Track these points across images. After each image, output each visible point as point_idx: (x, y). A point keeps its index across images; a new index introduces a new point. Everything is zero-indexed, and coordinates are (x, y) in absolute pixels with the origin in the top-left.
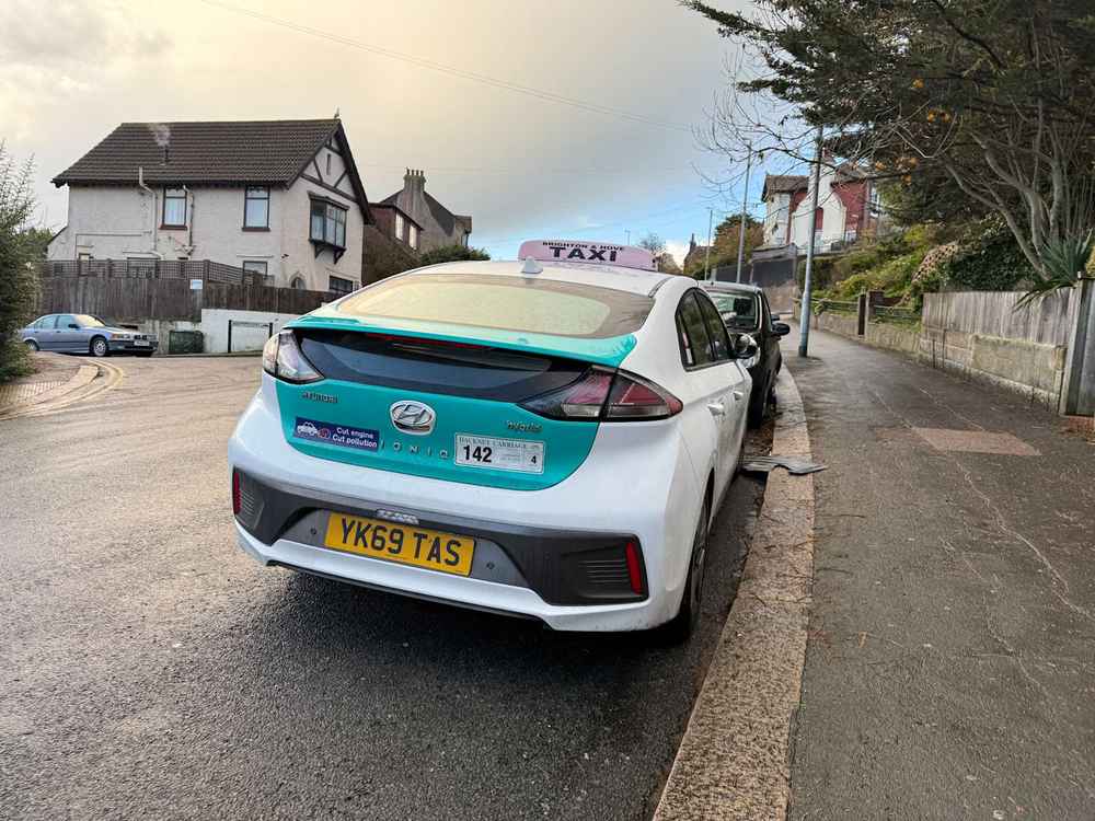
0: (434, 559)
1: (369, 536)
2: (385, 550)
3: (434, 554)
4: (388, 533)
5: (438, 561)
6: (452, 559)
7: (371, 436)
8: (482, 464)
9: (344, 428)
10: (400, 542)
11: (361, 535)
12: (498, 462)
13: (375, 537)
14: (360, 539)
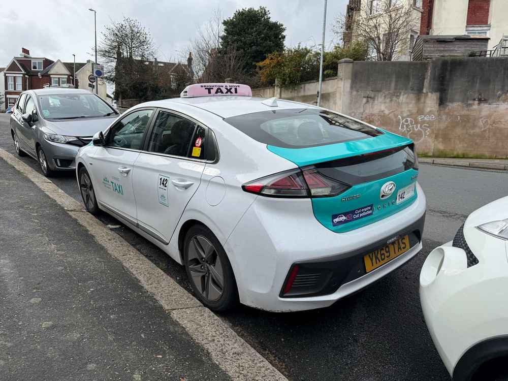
0: (400, 250)
1: (379, 256)
2: (386, 258)
3: (399, 248)
4: (385, 250)
5: (401, 250)
6: (404, 246)
7: (370, 208)
8: (403, 200)
9: (358, 210)
10: (389, 252)
11: (376, 258)
12: (407, 196)
13: (381, 255)
14: (377, 260)
